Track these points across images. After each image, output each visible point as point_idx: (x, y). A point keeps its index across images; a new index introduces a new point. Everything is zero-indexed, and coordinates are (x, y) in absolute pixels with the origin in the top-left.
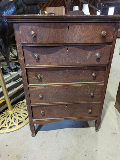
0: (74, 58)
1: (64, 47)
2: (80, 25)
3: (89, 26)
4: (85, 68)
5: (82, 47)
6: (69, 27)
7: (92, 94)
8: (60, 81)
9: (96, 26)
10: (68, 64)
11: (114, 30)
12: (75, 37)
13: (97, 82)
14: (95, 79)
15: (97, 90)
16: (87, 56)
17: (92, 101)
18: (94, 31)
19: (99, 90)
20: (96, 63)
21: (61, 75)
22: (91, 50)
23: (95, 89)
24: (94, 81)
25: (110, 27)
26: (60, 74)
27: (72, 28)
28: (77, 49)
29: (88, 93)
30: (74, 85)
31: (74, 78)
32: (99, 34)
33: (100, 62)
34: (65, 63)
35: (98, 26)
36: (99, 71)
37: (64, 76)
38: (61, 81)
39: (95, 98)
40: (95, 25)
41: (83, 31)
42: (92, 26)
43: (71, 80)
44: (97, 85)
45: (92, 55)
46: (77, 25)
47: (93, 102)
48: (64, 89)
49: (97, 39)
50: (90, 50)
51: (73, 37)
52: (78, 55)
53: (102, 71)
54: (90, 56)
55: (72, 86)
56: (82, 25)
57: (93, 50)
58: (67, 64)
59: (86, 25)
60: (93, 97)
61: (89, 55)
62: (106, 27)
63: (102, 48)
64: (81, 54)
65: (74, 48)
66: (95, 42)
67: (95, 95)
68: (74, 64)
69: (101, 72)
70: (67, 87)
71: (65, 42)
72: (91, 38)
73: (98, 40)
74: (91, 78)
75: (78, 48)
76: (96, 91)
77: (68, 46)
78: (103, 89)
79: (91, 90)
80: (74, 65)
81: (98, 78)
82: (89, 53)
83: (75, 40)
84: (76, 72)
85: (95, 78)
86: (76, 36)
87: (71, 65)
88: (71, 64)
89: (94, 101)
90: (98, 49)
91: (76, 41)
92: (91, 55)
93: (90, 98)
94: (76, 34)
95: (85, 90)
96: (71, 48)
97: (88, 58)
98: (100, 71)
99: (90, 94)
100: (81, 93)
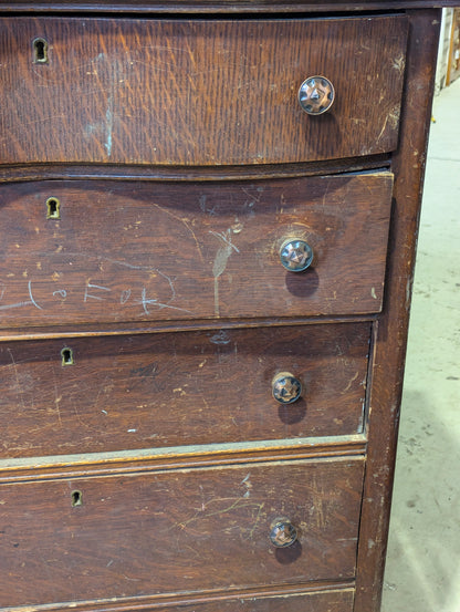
0: (116, 269)
1: (25, 193)
2: (128, 31)
3: (201, 41)
4: (214, 340)
5: (162, 189)
6: (40, 46)
7: (280, 536)
8: (20, 442)
9: (251, 43)
10: (71, 318)
11: (399, 64)
12: (98, 119)
13: (313, 441)
14: (295, 420)
15: (322, 503)
16: (210, 253)
17: (291, 584)
18: (239, 75)
19: (334, 497)
20: (291, 305)
21: (26, 397)
22: (241, 213)
23: (306, 493)
24: (294, 434)
25: (367, 46)
26: (16, 388)
27: (65, 53)
28: (131, 202)
29: (246, 525)
30: (131, 472)
31: (128, 415)
32: (286, 98)
33: (316, 299)
34: (46, 306)
35: (265, 44)
36: (325, 361)
37: (49, 401)
38: (27, 446)
39: (304, 559)
40: (246, 36)
41: (155, 77)
42: (219, 42)
43: (104, 434)
44: (312, 466)
45: (252, 246)
46: (106, 31)
47: (295, 592)
48: (52, 506)
49: (268, 136)
50: (232, 210)
51: (85, 123)
52: (145, 245)
53: (348, 354)
54: (234, 254)
55: (122, 481)
56: (142, 33)
57: (255, 210)
58: (59, 319)
59: (178, 32)
60: (289, 554)
61: (230, 248)
62: (335, 48)
63: (320, 196)
64: (162, 240)
65: (103, 196)
66: (259, 158)
67: (303, 540)
68: (116, 316)
69: (340, 362)
70: (76, 485)
71: (22, 156)
72: (221, 125)
73: (277, 145)
74: (266, 411)
75: (136, 198)
76: (315, 508)
77: (55, 185)
78: (363, 494)
79: (269, 504)
80: (120, 324)
81: (318, 407)
82: (231, 236)
83: (104, 141)
84: (146, 371)
85: (294, 413)
86: (109, 114)
87: (97, 325)
88: (95, 318)
89: (299, 584)
90: (292, 201)
91: (108, 150)
92: (246, 251)
93: (273, 561)
94: (102, 99)
95: (224, 505)
96: (82, 196)
97: (219, 266)
98: (327, 355)
99: (268, 533)
100: (192, 525)
